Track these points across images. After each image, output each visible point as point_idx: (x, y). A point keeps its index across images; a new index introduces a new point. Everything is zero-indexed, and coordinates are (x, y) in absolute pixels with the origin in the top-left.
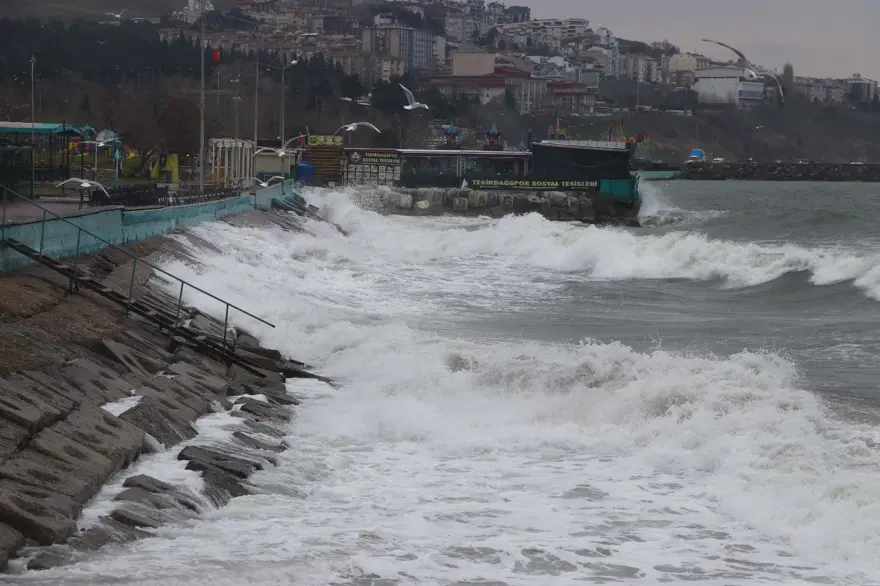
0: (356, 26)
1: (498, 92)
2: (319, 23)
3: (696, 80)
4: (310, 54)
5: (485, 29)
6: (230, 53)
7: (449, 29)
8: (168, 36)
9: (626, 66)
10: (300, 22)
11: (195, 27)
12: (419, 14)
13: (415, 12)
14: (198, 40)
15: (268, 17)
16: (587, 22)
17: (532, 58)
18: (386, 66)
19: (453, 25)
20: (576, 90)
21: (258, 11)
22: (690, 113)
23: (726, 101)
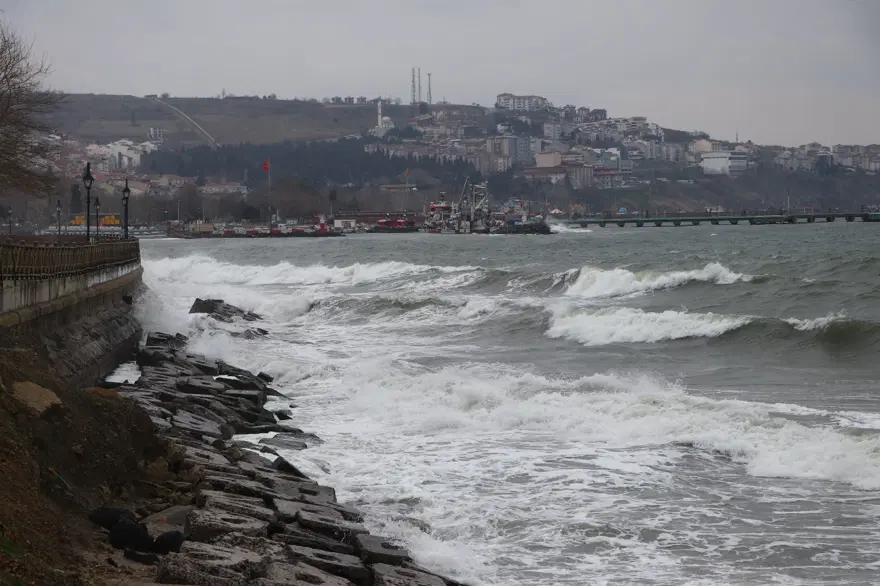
0: (485, 132)
1: (561, 177)
2: (461, 132)
3: (702, 159)
4: (454, 157)
5: (569, 130)
6: (406, 158)
7: (546, 132)
8: (369, 149)
9: (660, 151)
10: (449, 132)
11: (384, 140)
12: (526, 122)
13: (524, 120)
14: (388, 151)
15: (428, 129)
16: (645, 119)
17: (595, 150)
18: (501, 161)
19: (549, 129)
20: (612, 172)
21: (422, 126)
22: (692, 182)
23: (721, 172)
